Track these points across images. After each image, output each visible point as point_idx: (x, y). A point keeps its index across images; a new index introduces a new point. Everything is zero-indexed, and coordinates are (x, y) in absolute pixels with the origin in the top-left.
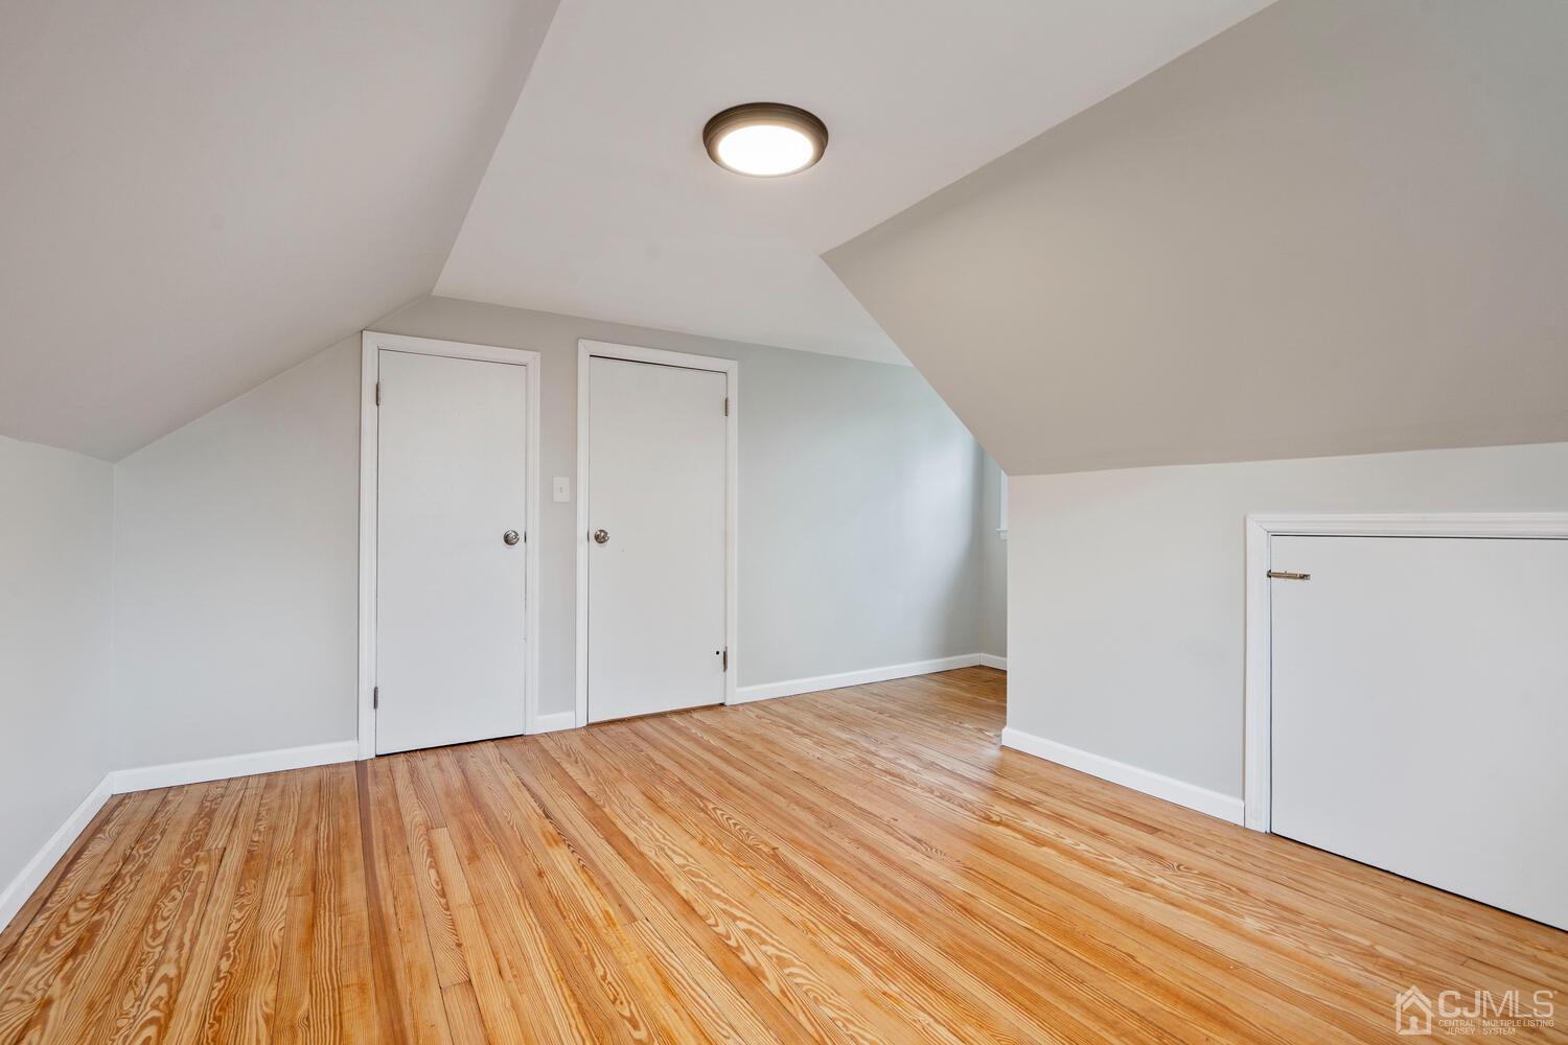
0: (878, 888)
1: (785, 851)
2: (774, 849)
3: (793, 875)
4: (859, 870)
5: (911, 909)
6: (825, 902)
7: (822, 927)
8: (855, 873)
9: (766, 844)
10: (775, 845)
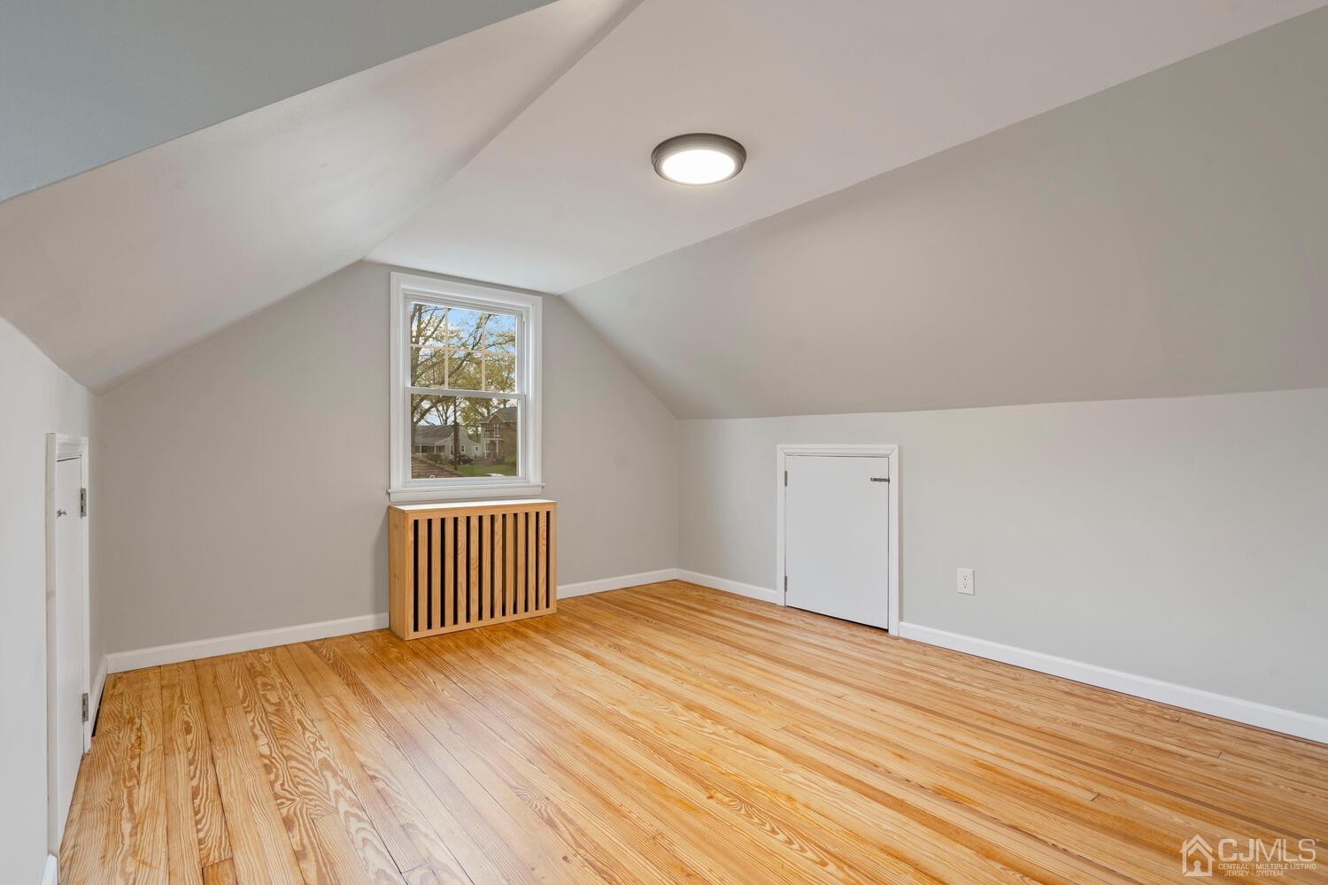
0: (607, 763)
1: (699, 796)
2: (711, 797)
3: (683, 769)
4: (622, 779)
5: (585, 748)
6: (652, 748)
7: (652, 732)
8: (626, 776)
9: (720, 802)
10: (711, 801)
